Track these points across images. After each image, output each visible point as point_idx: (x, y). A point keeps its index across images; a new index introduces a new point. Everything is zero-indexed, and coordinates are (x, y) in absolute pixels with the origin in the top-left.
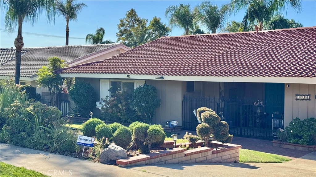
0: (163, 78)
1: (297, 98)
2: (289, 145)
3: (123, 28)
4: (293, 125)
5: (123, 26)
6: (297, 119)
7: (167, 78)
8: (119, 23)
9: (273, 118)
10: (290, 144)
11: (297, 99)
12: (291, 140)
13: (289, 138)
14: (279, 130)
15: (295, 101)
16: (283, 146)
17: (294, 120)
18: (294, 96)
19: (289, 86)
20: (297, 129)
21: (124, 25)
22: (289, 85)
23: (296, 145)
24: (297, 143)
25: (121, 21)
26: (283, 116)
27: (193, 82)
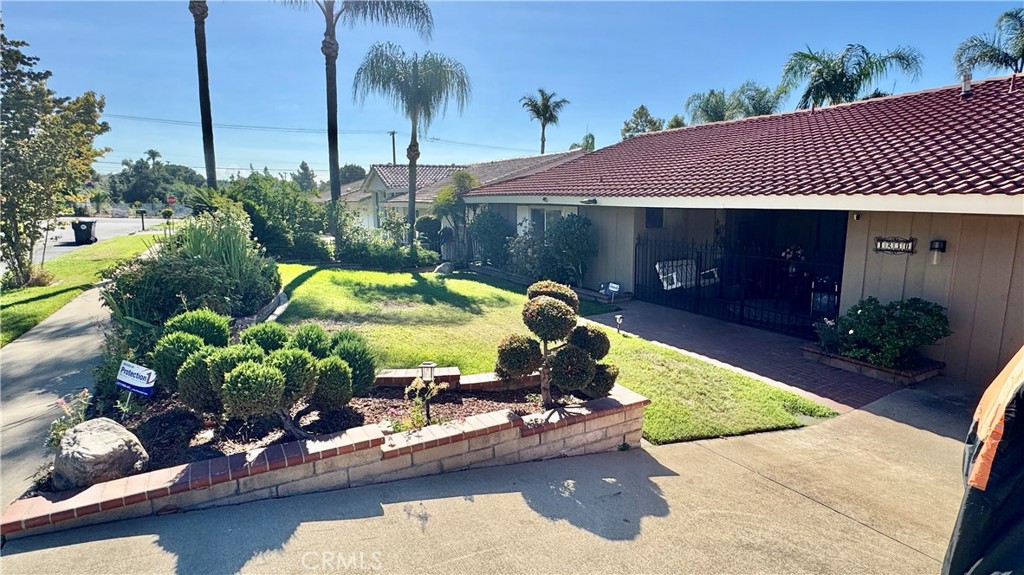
0: (595, 201)
1: (879, 246)
2: (843, 360)
3: (627, 134)
4: (858, 317)
5: (628, 131)
6: (871, 299)
7: (603, 201)
8: (623, 127)
9: (815, 290)
10: (846, 359)
11: (877, 250)
12: (849, 350)
13: (845, 344)
14: (824, 322)
15: (872, 253)
16: (827, 361)
17: (862, 305)
18: (872, 240)
19: (858, 218)
20: (868, 329)
21: (630, 129)
22: (859, 214)
23: (861, 363)
24: (864, 359)
25: (627, 124)
26: (839, 288)
27: (661, 209)
